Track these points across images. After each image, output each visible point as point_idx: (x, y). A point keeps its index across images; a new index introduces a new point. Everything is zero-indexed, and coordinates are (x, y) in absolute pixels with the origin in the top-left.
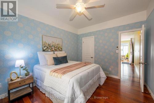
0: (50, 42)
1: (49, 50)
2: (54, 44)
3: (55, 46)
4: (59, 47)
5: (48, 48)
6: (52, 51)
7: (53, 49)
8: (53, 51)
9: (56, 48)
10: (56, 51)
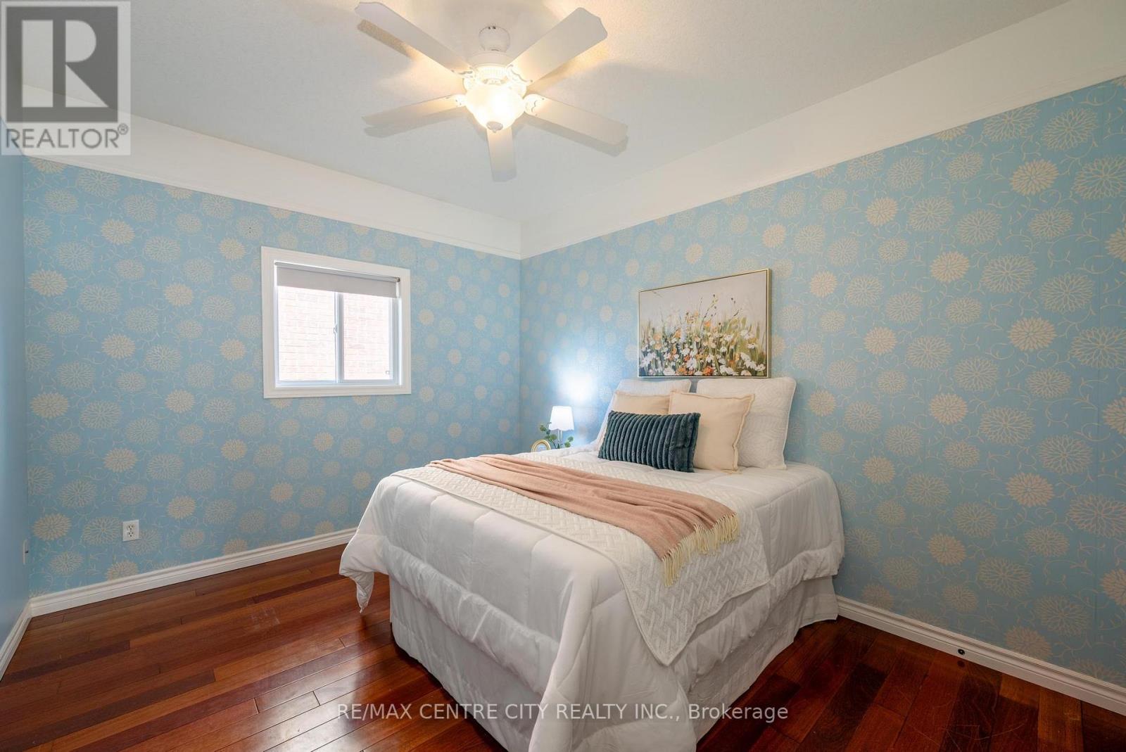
0: (675, 321)
1: (669, 372)
2: (696, 326)
3: (706, 338)
4: (740, 344)
5: (662, 358)
6: (683, 376)
7: (693, 364)
8: (688, 374)
9: (710, 358)
10: (710, 371)
